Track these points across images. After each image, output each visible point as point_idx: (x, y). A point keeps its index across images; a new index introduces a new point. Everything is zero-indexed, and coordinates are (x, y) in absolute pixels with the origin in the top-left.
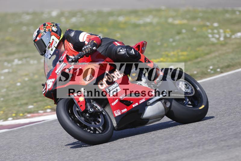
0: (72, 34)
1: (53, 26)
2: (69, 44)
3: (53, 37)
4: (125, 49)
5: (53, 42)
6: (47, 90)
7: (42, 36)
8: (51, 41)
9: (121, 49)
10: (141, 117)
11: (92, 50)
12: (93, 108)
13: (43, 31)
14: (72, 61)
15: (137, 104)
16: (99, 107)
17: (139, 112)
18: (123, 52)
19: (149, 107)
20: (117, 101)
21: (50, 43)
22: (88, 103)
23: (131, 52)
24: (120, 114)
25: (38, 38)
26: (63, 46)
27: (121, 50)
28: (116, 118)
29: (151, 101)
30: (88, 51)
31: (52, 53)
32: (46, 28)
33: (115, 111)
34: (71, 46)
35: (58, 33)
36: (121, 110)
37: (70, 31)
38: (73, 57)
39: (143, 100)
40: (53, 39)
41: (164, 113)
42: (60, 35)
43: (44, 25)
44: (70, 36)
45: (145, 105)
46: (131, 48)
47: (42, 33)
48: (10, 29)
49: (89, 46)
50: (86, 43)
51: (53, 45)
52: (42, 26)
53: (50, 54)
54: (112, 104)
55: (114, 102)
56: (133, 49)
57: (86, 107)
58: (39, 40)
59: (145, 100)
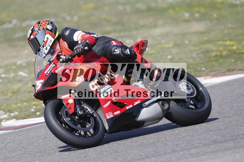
0: (67, 33)
1: (48, 24)
2: (64, 42)
3: (48, 36)
4: (120, 49)
5: (47, 41)
6: (36, 91)
7: (36, 34)
8: (45, 40)
9: (116, 48)
10: (136, 120)
11: (83, 50)
12: (83, 110)
13: (37, 29)
14: (63, 62)
15: (131, 106)
16: (89, 110)
17: (134, 114)
18: (118, 51)
19: (145, 109)
20: (109, 103)
21: (44, 41)
22: (78, 105)
23: (126, 52)
24: (112, 116)
25: (32, 37)
26: (58, 45)
27: (116, 50)
28: (108, 120)
29: (147, 103)
30: (80, 51)
31: (46, 52)
32: (40, 26)
33: (107, 114)
34: (65, 45)
35: (53, 31)
36: (113, 112)
37: (67, 29)
38: (64, 57)
39: (139, 102)
40: (48, 38)
41: (162, 115)
42: (55, 34)
43: (39, 23)
44: (65, 35)
45: (140, 107)
46: (126, 48)
47: (36, 31)
48: (106, 9)
49: (81, 45)
50: (80, 42)
51: (47, 43)
52: (36, 24)
53: (45, 53)
54: (104, 106)
55: (106, 104)
56: (128, 49)
57: (76, 110)
58: (33, 39)
59: (140, 102)
